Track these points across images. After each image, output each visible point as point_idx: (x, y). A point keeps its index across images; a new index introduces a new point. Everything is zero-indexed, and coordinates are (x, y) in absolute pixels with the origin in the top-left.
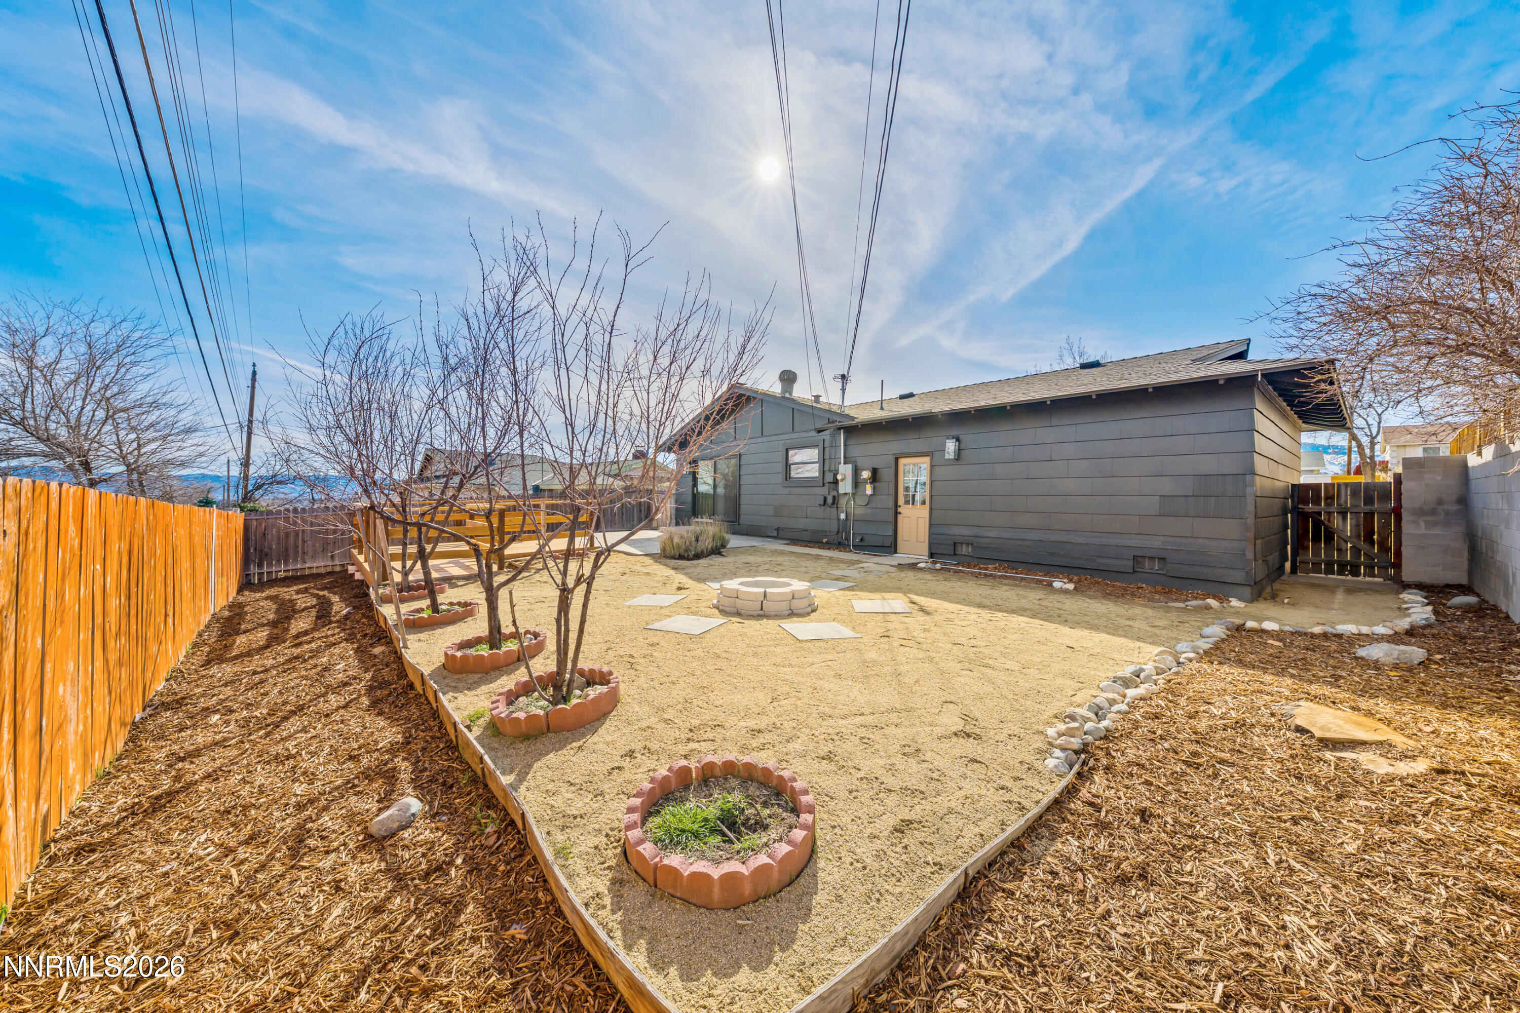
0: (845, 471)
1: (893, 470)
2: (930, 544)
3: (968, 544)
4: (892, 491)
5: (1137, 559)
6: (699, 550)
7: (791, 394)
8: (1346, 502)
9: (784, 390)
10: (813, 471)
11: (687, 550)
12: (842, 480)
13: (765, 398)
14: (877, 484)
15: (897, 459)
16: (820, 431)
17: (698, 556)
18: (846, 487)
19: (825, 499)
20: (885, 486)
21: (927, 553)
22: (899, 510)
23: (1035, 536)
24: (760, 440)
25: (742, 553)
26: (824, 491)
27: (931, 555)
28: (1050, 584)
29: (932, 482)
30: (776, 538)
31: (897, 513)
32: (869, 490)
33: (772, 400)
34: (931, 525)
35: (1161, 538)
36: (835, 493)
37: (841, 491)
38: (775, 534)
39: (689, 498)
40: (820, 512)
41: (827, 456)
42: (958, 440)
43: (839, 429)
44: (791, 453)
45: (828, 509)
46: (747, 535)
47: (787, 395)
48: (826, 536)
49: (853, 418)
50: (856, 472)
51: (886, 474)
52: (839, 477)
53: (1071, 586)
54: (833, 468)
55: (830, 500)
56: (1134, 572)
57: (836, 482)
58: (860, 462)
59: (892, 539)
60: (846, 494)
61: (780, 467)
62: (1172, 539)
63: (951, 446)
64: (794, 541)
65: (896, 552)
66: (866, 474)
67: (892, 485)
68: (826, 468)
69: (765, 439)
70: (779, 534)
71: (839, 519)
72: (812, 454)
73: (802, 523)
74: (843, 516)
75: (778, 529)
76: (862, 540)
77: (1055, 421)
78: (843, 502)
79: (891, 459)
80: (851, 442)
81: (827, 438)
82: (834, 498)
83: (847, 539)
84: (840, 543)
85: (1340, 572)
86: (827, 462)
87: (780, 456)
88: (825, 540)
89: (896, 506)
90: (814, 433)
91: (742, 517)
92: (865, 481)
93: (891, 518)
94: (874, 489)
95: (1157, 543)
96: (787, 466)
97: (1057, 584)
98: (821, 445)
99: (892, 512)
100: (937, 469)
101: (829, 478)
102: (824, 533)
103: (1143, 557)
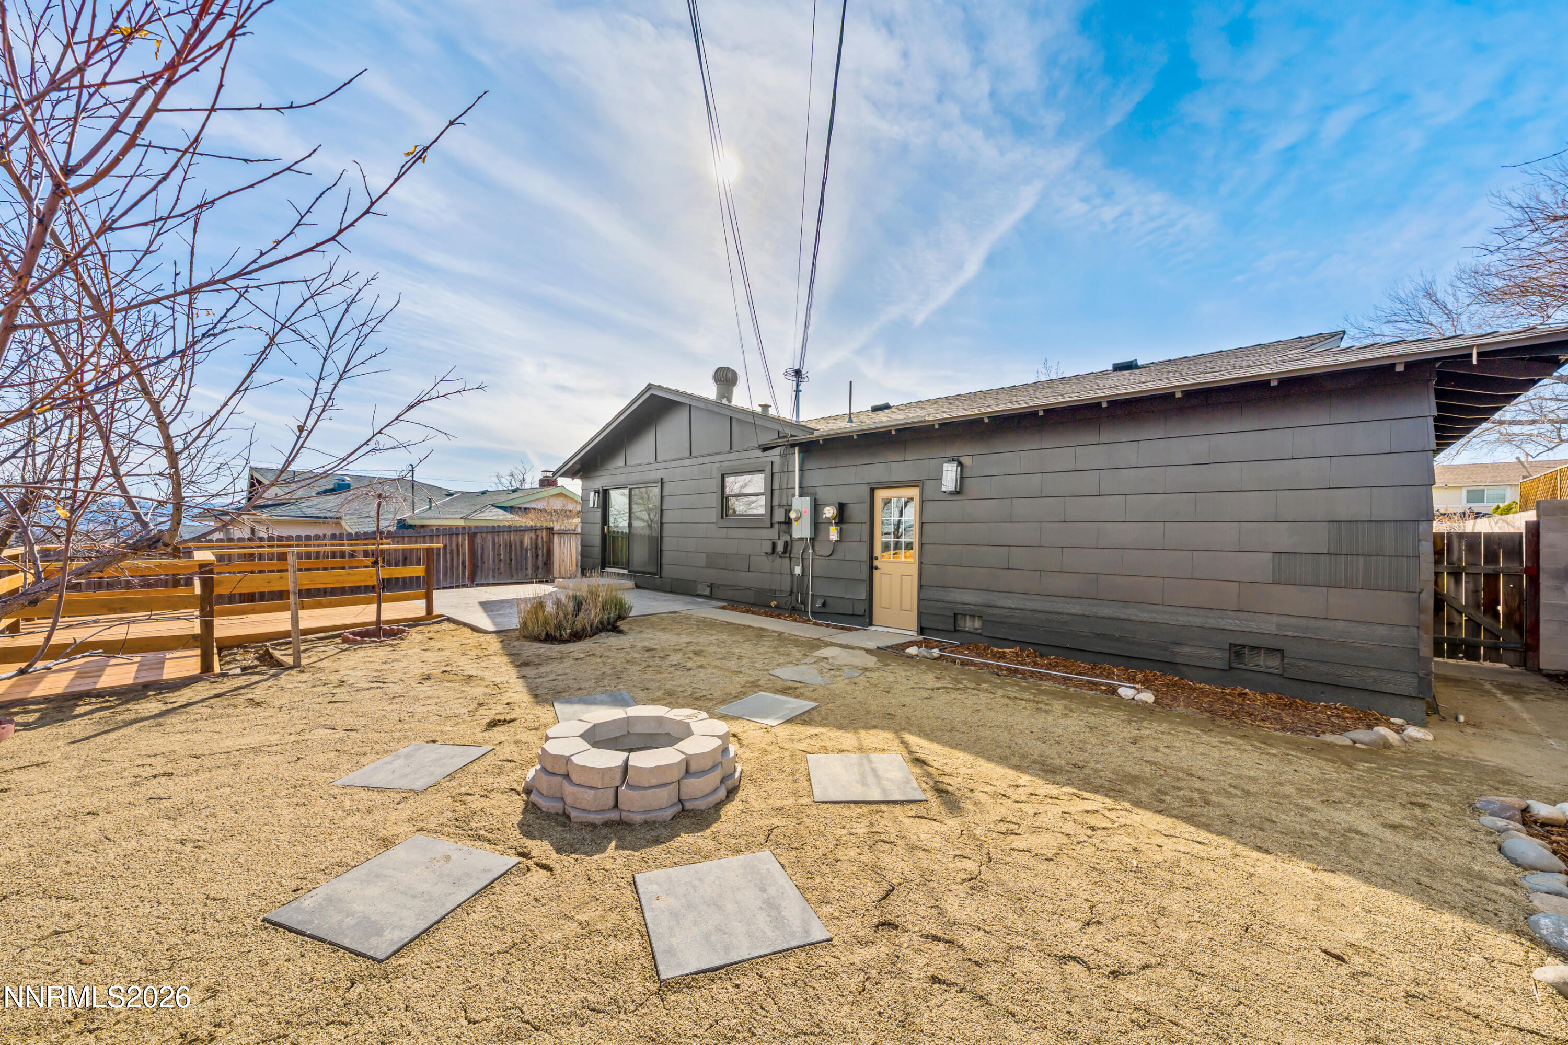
0: (801, 506)
1: (867, 506)
2: (920, 614)
3: (973, 616)
4: (866, 537)
5: (1237, 651)
6: (578, 626)
7: (729, 400)
8: (1460, 559)
9: (721, 395)
10: (759, 507)
11: (559, 627)
12: (797, 519)
13: (693, 403)
14: (844, 526)
15: (872, 490)
16: (766, 449)
17: (577, 636)
18: (802, 530)
19: (774, 545)
20: (856, 529)
21: (915, 626)
22: (876, 563)
23: (1076, 608)
24: (688, 462)
25: (652, 626)
26: (773, 534)
27: (921, 631)
28: (1113, 691)
29: (922, 524)
30: (710, 597)
31: (872, 568)
32: (834, 535)
33: (701, 405)
34: (921, 587)
35: (1275, 619)
36: (788, 538)
37: (796, 535)
38: (707, 592)
39: (597, 541)
40: (766, 564)
41: (776, 486)
42: (960, 464)
43: (793, 446)
44: (730, 480)
45: (778, 561)
46: (671, 592)
47: (724, 401)
48: (774, 598)
49: (812, 431)
50: (816, 508)
51: (858, 512)
52: (793, 515)
53: (1148, 697)
54: (784, 502)
55: (780, 547)
56: (1231, 668)
57: (788, 522)
58: (822, 494)
59: (867, 606)
60: (801, 539)
61: (714, 500)
62: (1293, 621)
63: (950, 475)
64: (733, 604)
65: (871, 624)
66: (829, 512)
67: (866, 528)
68: (776, 503)
69: (694, 461)
70: (713, 593)
71: (792, 574)
72: (757, 483)
73: (745, 579)
74: (798, 570)
75: (711, 586)
76: (824, 605)
77: (1106, 436)
78: (797, 550)
79: (865, 490)
80: (808, 466)
81: (777, 460)
82: (786, 543)
83: (804, 602)
84: (794, 609)
85: (1452, 655)
86: (776, 493)
87: (715, 484)
88: (773, 604)
89: (872, 558)
90: (759, 453)
91: (665, 567)
92: (828, 522)
93: (864, 575)
94: (841, 532)
95: (1268, 625)
96: (724, 498)
97: (1126, 692)
98: (768, 469)
99: (865, 567)
100: (929, 506)
101: (779, 516)
102: (773, 594)
103: (1244, 646)
